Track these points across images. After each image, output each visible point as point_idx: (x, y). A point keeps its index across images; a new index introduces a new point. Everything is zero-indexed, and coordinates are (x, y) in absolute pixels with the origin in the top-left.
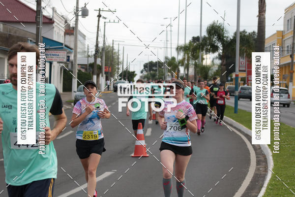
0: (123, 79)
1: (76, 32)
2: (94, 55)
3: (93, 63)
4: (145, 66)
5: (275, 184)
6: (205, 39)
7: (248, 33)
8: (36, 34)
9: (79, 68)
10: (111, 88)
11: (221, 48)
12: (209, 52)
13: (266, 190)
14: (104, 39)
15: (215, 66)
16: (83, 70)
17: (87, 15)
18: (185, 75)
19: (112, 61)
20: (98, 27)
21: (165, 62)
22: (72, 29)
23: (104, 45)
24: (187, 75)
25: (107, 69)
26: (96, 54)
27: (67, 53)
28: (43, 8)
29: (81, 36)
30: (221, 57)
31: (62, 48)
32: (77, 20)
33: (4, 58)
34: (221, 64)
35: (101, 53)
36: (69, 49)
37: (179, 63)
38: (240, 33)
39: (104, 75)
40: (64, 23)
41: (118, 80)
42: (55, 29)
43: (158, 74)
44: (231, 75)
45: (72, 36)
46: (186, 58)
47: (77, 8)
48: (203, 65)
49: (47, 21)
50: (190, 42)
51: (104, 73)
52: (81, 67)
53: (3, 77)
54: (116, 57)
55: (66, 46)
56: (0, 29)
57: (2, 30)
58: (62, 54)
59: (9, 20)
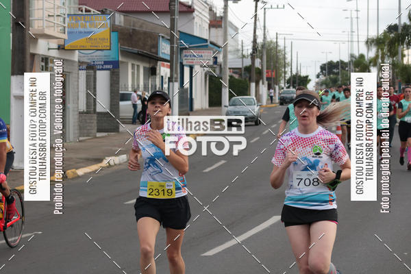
0: (291, 87)
1: (226, 23)
2: (251, 54)
3: (250, 66)
4: (323, 68)
6: (405, 27)
9: (231, 74)
10: (275, 100)
14: (264, 31)
16: (236, 76)
19: (277, 62)
20: (256, 15)
21: (350, 62)
22: (219, 19)
23: (264, 40)
25: (270, 73)
26: (253, 52)
27: (214, 53)
29: (232, 28)
31: (207, 45)
32: (226, 6)
33: (127, 63)
35: (261, 52)
36: (216, 48)
37: (370, 63)
39: (266, 83)
40: (207, 10)
41: (285, 89)
42: (196, 20)
43: (340, 79)
45: (219, 29)
46: (380, 56)
48: (403, 64)
49: (185, 9)
50: (385, 33)
51: (265, 78)
52: (233, 72)
53: (126, 88)
54: (281, 57)
55: (212, 43)
56: (120, 22)
57: (122, 25)
58: (206, 54)
59: (132, 9)
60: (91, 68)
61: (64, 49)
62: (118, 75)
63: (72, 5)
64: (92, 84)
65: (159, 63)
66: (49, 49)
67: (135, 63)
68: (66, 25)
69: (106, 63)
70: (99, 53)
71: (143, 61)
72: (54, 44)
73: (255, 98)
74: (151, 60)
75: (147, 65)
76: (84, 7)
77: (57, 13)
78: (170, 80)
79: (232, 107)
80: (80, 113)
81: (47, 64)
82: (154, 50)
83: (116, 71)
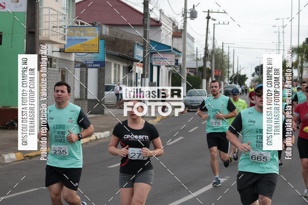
0: (233, 83)
1: (185, 35)
2: (203, 58)
3: (203, 67)
4: (257, 69)
14: (214, 41)
16: (192, 74)
17: (196, 17)
18: (298, 78)
19: (222, 64)
20: (207, 29)
22: (180, 32)
23: (213, 48)
24: (301, 78)
25: (217, 72)
26: (205, 57)
27: (176, 56)
28: (151, 11)
29: (188, 37)
31: (171, 51)
32: (185, 22)
33: (111, 63)
35: (211, 57)
36: (177, 53)
40: (171, 25)
41: (228, 84)
42: (162, 32)
45: (180, 39)
46: (300, 61)
47: (185, 9)
49: (154, 23)
50: (304, 44)
51: (213, 76)
52: (190, 71)
53: (110, 82)
54: (226, 60)
55: (174, 49)
56: (106, 33)
57: (108, 34)
58: (170, 57)
59: (116, 23)
60: (84, 66)
61: (64, 52)
62: (104, 72)
63: (71, 19)
64: (85, 78)
65: (135, 63)
66: (53, 52)
67: (115, 63)
68: (66, 34)
69: (95, 63)
70: (90, 55)
71: (122, 62)
72: (56, 48)
73: (206, 91)
74: (129, 61)
75: (126, 65)
76: (79, 21)
77: (59, 25)
78: (143, 76)
79: (189, 97)
80: (75, 99)
81: (51, 62)
82: (131, 54)
83: (102, 68)
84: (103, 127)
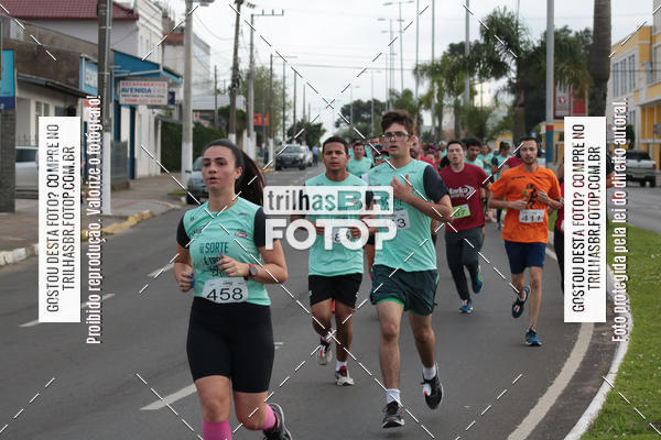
0: (295, 142)
1: (189, 38)
2: (229, 88)
3: (228, 107)
4: (345, 111)
5: (637, 367)
6: (477, 47)
7: (572, 35)
8: (99, 45)
9: (197, 119)
11: (514, 68)
12: (488, 78)
13: (616, 380)
14: (252, 52)
15: (501, 108)
16: (206, 124)
17: (212, 1)
18: (433, 130)
19: (271, 101)
20: (237, 25)
21: (388, 102)
22: (179, 32)
23: (250, 66)
24: (439, 129)
25: (260, 119)
26: (233, 85)
27: (170, 85)
29: (199, 46)
30: (513, 88)
31: (159, 74)
32: (189, 11)
33: (28, 101)
34: (515, 104)
35: (246, 85)
36: (173, 77)
37: (420, 103)
38: (556, 33)
39: (254, 134)
40: (160, 17)
41: (284, 145)
42: (141, 33)
43: (373, 129)
44: (537, 127)
45: (179, 48)
46: (436, 93)
48: (473, 106)
49: (122, 14)
50: (445, 57)
51: (252, 127)
52: (201, 117)
53: (27, 141)
54: (278, 93)
55: (166, 70)
56: (18, 35)
57: (22, 38)
58: (158, 87)
59: (39, 14)
62: (14, 120)
65: (81, 101)
67: (39, 100)
71: (53, 97)
74: (68, 97)
75: (61, 105)
82: (72, 81)
83: (10, 112)
84: (10, 238)
